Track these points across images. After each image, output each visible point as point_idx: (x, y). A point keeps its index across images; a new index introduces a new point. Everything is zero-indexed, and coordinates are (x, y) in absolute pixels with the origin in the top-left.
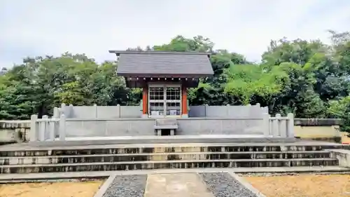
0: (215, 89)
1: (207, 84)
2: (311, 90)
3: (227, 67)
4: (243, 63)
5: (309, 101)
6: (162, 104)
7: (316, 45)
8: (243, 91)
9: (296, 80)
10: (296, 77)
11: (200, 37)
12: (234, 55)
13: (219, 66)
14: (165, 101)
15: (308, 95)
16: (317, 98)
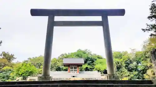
0: (92, 68)
1: (89, 66)
2: (124, 68)
3: (96, 60)
4: (102, 58)
5: (124, 72)
6: (73, 70)
7: (126, 53)
8: (101, 68)
9: (119, 65)
10: (119, 63)
11: (87, 50)
12: (98, 56)
13: (93, 60)
14: (74, 70)
15: (123, 69)
16: (126, 71)
